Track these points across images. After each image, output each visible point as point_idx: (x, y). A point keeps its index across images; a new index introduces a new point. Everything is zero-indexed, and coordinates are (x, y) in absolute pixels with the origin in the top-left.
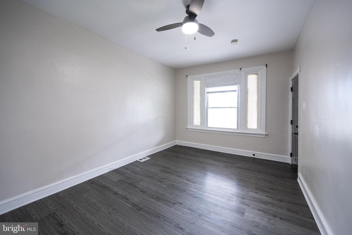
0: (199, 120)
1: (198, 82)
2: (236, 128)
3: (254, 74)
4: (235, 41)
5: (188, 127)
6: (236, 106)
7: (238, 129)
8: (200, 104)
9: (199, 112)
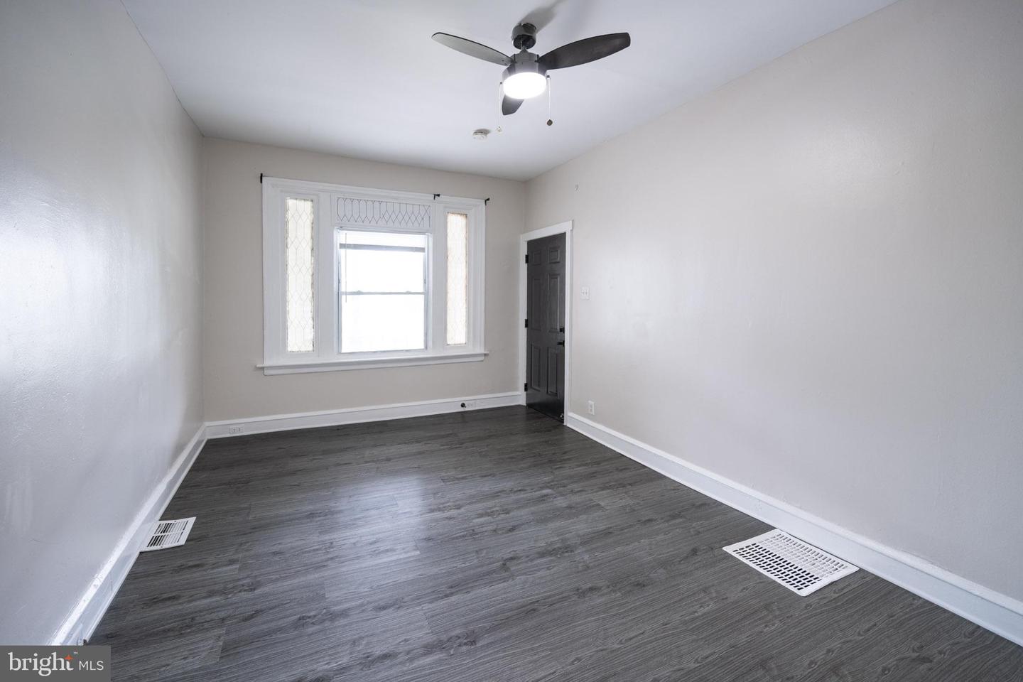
0: (310, 334)
1: (306, 207)
2: (422, 346)
3: (461, 214)
4: (484, 132)
5: (267, 363)
6: (421, 290)
7: (426, 347)
8: (313, 279)
9: (309, 308)
